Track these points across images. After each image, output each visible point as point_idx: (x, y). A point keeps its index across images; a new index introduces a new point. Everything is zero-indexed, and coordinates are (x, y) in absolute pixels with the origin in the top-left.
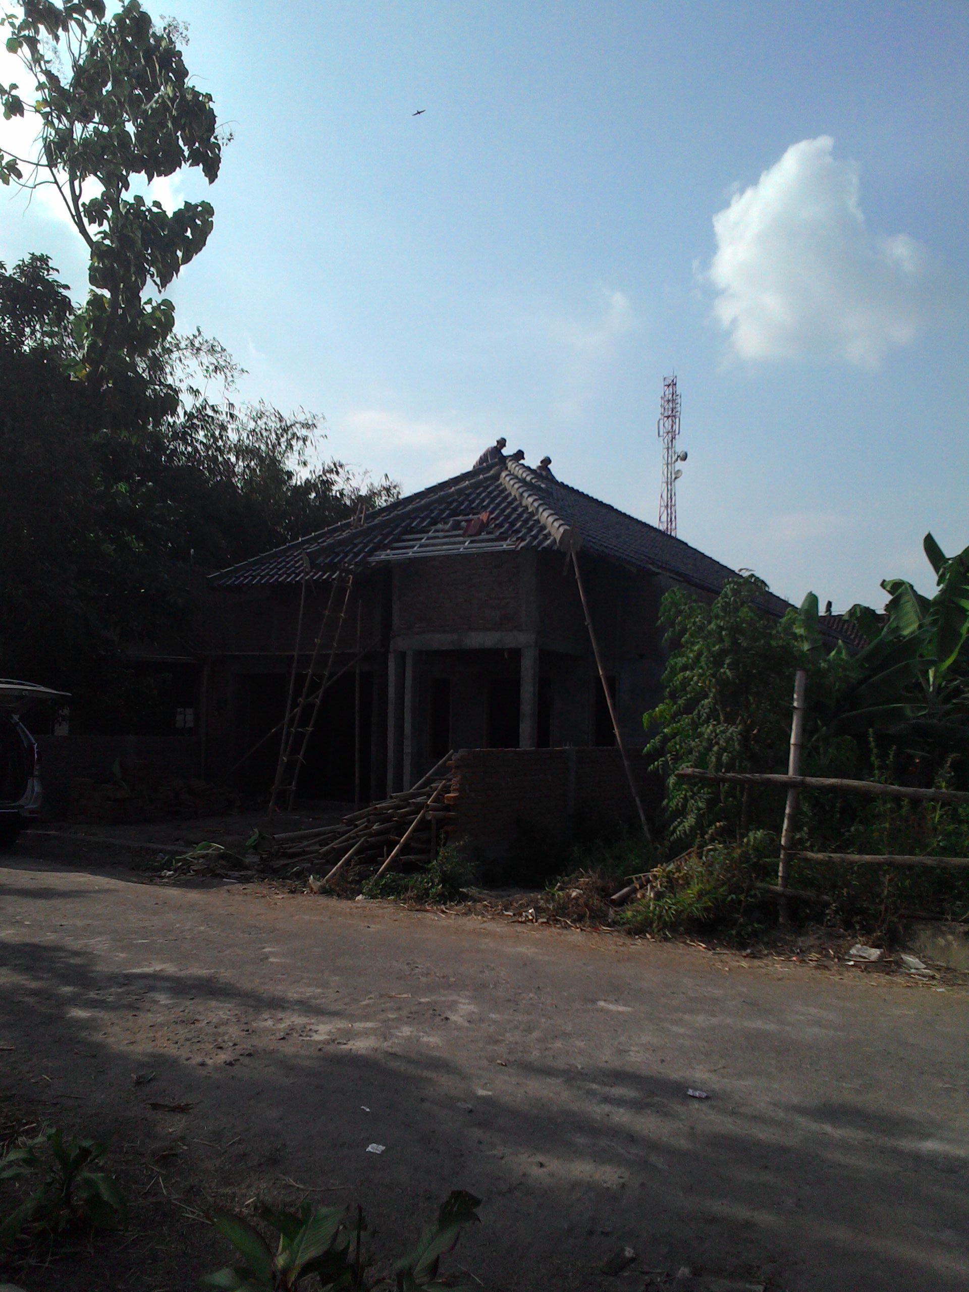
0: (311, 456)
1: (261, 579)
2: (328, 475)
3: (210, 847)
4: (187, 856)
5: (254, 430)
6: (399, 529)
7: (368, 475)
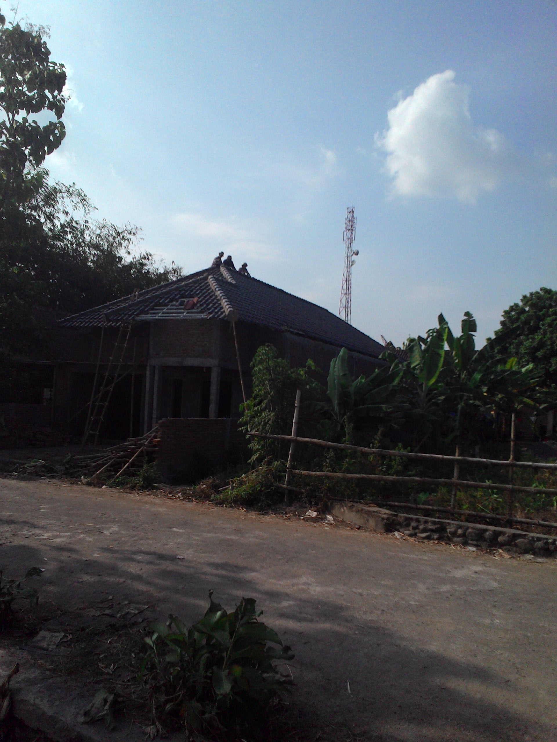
0: (132, 250)
1: (85, 324)
2: (143, 260)
3: (38, 462)
4: (26, 466)
5: (99, 235)
6: (153, 303)
7: (163, 261)
